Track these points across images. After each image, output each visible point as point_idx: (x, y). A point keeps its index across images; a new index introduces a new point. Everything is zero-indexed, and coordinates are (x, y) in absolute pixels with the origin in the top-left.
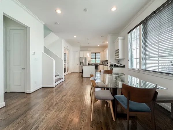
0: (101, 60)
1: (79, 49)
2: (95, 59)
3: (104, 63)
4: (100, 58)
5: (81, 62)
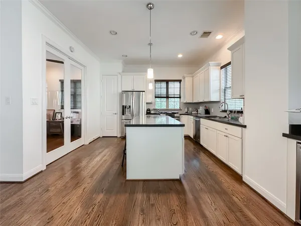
0: (183, 100)
1: (118, 66)
2: (167, 97)
3: (190, 109)
4: (180, 95)
5: (126, 107)
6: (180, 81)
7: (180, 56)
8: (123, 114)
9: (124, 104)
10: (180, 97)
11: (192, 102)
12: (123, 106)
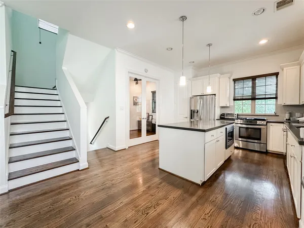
2: (253, 99)
4: (276, 94)
5: (194, 111)
6: (277, 74)
7: (263, 42)
8: (191, 118)
9: (193, 109)
10: (276, 98)
11: (298, 104)
12: (192, 110)
